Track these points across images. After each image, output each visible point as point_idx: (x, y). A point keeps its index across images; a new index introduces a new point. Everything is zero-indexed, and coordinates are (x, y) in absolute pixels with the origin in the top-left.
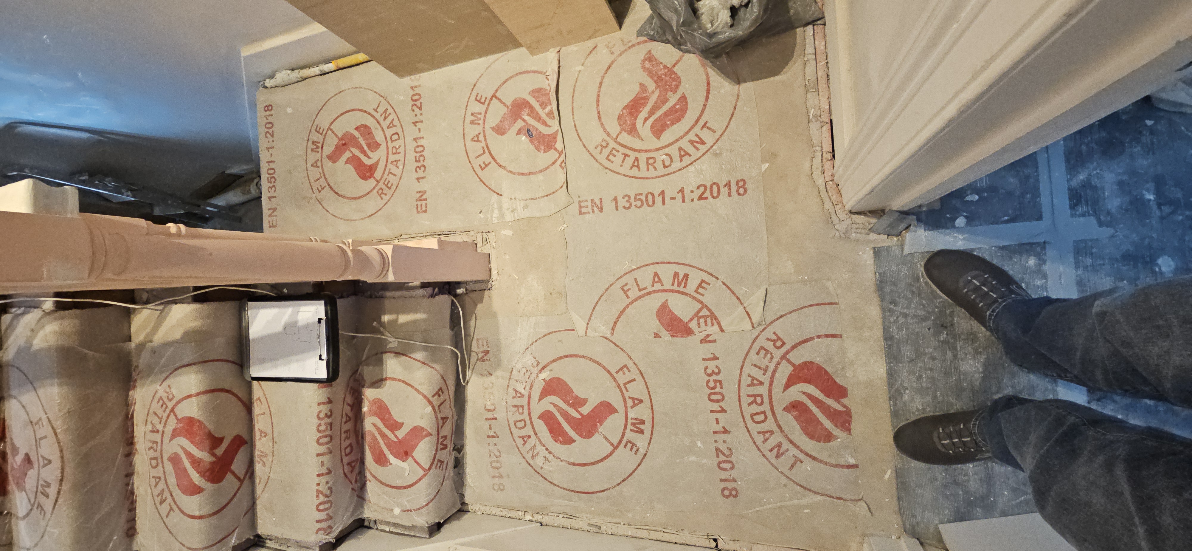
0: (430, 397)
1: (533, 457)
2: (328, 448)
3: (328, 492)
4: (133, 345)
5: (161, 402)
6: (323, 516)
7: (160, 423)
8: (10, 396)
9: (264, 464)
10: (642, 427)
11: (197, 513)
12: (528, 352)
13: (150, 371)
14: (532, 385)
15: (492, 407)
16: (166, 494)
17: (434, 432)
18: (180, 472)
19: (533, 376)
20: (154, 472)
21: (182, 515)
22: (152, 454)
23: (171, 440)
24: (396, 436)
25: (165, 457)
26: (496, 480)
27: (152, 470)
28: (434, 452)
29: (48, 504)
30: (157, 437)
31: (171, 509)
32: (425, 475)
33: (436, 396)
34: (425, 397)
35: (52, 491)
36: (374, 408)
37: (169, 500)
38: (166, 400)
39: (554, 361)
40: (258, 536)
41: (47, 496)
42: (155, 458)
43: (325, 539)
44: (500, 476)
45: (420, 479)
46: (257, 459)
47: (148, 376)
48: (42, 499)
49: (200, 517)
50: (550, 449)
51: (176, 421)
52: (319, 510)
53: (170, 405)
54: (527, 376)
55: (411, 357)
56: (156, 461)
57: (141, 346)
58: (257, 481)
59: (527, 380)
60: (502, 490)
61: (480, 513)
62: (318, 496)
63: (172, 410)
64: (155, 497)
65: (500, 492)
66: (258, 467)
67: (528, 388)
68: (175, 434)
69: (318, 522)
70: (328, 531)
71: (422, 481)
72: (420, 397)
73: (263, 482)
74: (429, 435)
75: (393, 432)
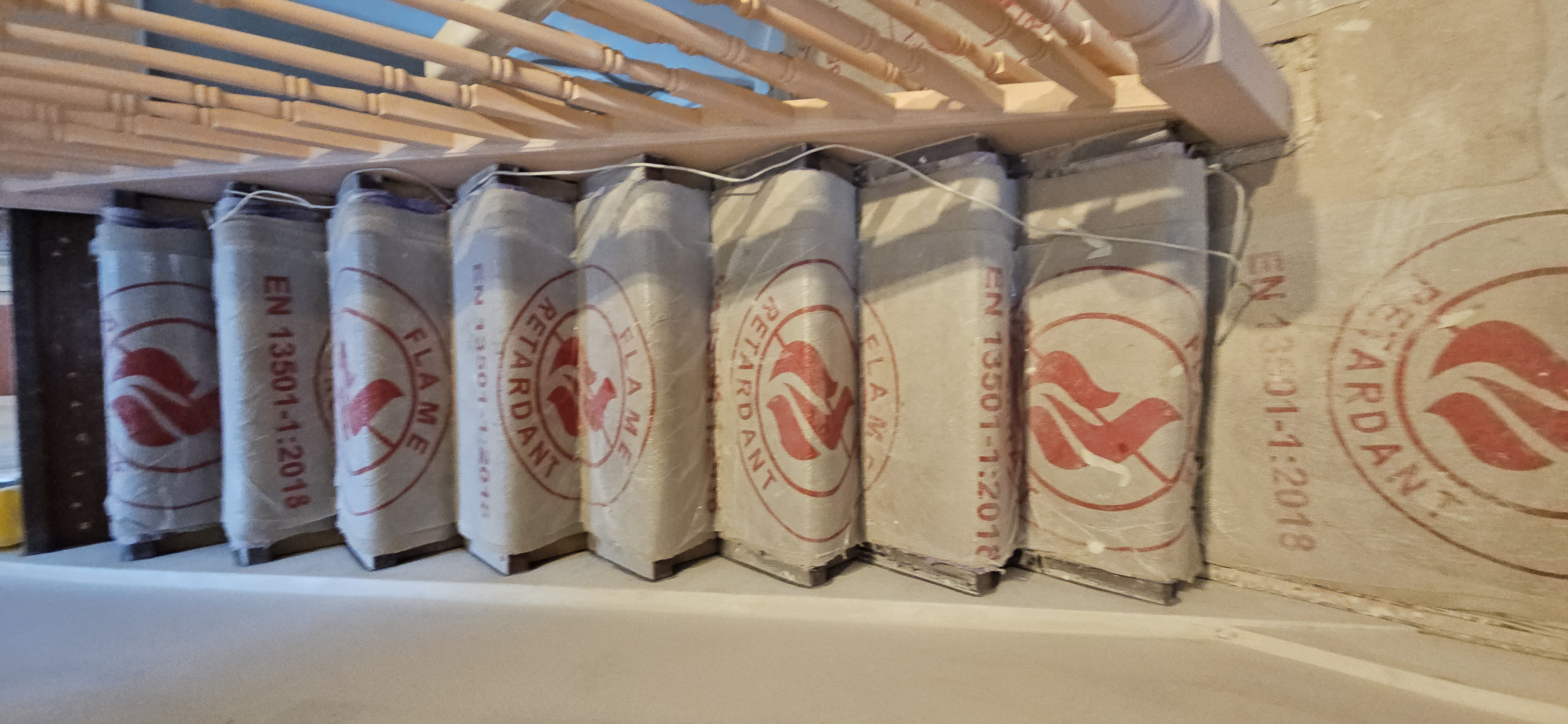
0: (1181, 346)
2: (996, 418)
3: (994, 490)
4: (716, 246)
5: (757, 324)
6: (986, 526)
7: (756, 353)
8: (586, 307)
9: (880, 437)
11: (808, 487)
12: (1405, 271)
13: (741, 281)
14: (1411, 342)
16: (764, 456)
17: (1184, 414)
18: (787, 424)
19: (1415, 324)
20: (745, 425)
21: (789, 487)
22: (742, 399)
23: (772, 377)
24: (1100, 417)
25: (763, 404)
26: (1293, 529)
27: (742, 421)
28: (1183, 451)
29: (634, 443)
30: (751, 375)
31: (771, 478)
32: (1165, 490)
33: (1190, 349)
34: (1172, 346)
35: (641, 426)
36: (1050, 369)
37: (769, 465)
38: (765, 319)
39: (1489, 285)
40: (867, 545)
41: (634, 432)
42: (747, 405)
43: (990, 566)
44: (1305, 522)
45: (1155, 497)
46: (866, 429)
47: (739, 287)
48: (626, 436)
49: (813, 494)
50: (1462, 477)
51: (781, 349)
52: (982, 517)
53: (772, 326)
54: (1395, 321)
55: (1144, 273)
56: (748, 409)
57: (729, 248)
58: (867, 463)
59: (1397, 330)
60: (1307, 549)
62: (980, 493)
63: (775, 333)
64: (746, 461)
65: (1300, 553)
66: (869, 443)
67: (1397, 349)
68: (780, 368)
69: (979, 534)
70: (994, 553)
71: (1159, 499)
72: (1161, 345)
73: (877, 465)
74: (1176, 417)
75: (1092, 409)
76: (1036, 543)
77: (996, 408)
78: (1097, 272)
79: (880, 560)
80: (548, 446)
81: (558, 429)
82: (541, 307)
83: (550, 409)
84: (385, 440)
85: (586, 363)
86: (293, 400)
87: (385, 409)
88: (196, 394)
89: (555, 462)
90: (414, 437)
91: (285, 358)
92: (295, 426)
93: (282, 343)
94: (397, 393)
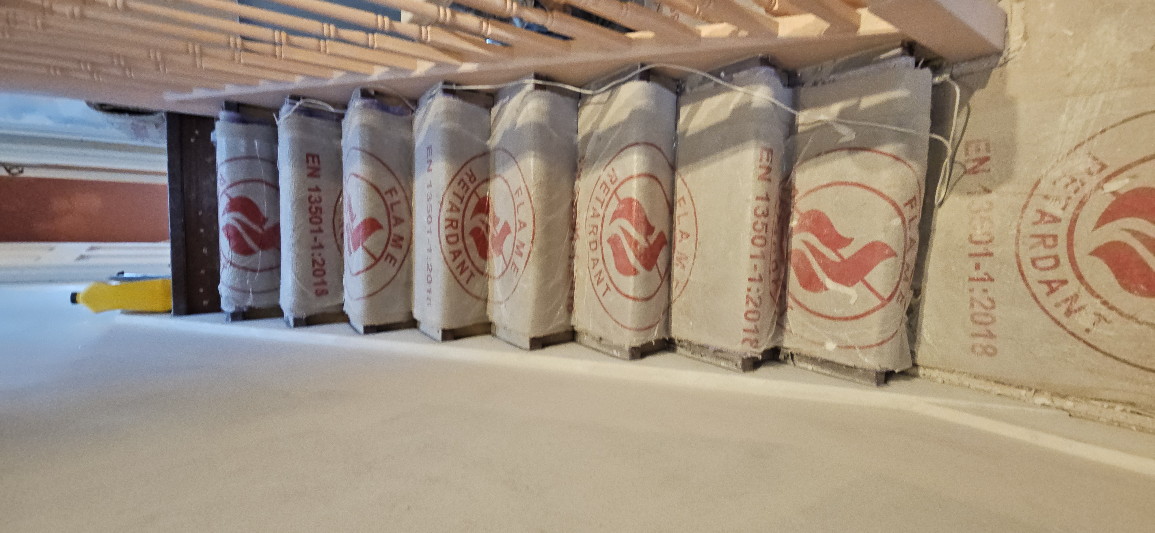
0: (901, 205)
1: (1069, 313)
2: (762, 252)
3: (758, 301)
4: (580, 137)
5: (604, 187)
6: (751, 325)
7: (602, 207)
8: (495, 176)
9: (684, 267)
11: (631, 294)
12: (1082, 150)
13: (595, 159)
14: (1082, 203)
15: (986, 238)
16: (604, 274)
17: (900, 254)
18: (619, 253)
19: (1087, 190)
20: (593, 255)
21: (618, 294)
22: (592, 237)
23: (611, 222)
25: (605, 240)
26: (980, 341)
27: (591, 253)
28: (898, 279)
29: (520, 262)
30: (598, 221)
31: (608, 288)
33: (909, 207)
34: (894, 204)
35: (525, 251)
36: (808, 222)
37: (607, 280)
38: (609, 183)
39: (1142, 161)
40: (671, 339)
41: (521, 255)
42: (596, 242)
43: (751, 352)
44: (990, 336)
45: (874, 310)
46: (675, 261)
47: (593, 163)
48: (517, 259)
49: (634, 299)
50: (1112, 303)
51: (617, 202)
52: (747, 319)
53: (612, 188)
54: (1071, 188)
56: (596, 244)
57: (587, 138)
58: (674, 284)
59: (1072, 195)
60: (991, 355)
61: (940, 381)
62: (747, 303)
63: (615, 192)
64: (593, 279)
65: (985, 357)
66: (676, 271)
67: (1071, 209)
68: (616, 215)
69: (745, 330)
70: (754, 344)
71: (877, 312)
72: (885, 204)
73: (681, 286)
74: (894, 254)
75: (835, 250)
77: (761, 246)
78: (844, 152)
79: (680, 351)
80: (468, 263)
81: (474, 253)
82: (467, 174)
83: (470, 241)
84: (372, 255)
85: (494, 213)
86: (320, 231)
87: (372, 236)
88: (267, 226)
89: (472, 274)
90: (388, 255)
91: (316, 204)
92: (321, 246)
93: (315, 195)
94: (380, 227)
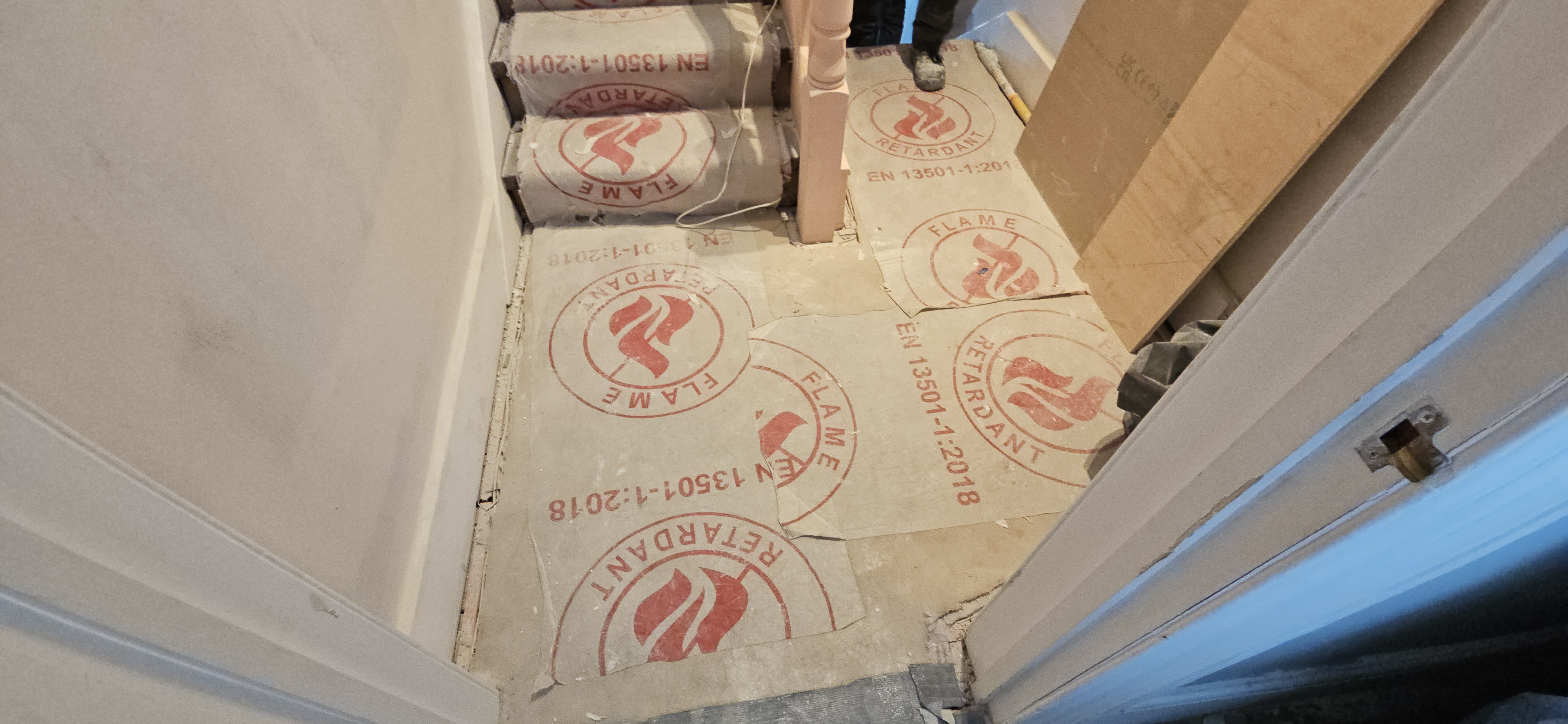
0: (667, 171)
1: (592, 293)
2: (611, 67)
3: (562, 68)
6: (538, 63)
9: (592, 16)
10: (639, 405)
12: (721, 283)
14: (680, 288)
15: (650, 251)
17: (626, 178)
19: (692, 289)
24: (620, 142)
26: (562, 259)
28: (602, 178)
32: (576, 168)
33: (667, 179)
34: (666, 167)
36: (650, 122)
39: (713, 309)
40: (512, 13)
43: (511, 66)
44: (567, 262)
50: (603, 310)
52: (544, 58)
54: (692, 282)
55: (712, 151)
58: (572, 11)
59: (687, 283)
61: (521, 244)
62: (559, 57)
66: (587, 12)
67: (677, 284)
69: (531, 57)
70: (520, 69)
71: (570, 166)
72: (667, 159)
74: (623, 173)
75: (624, 139)
76: (531, 120)
77: (617, 66)
78: (713, 135)
79: (503, 26)
